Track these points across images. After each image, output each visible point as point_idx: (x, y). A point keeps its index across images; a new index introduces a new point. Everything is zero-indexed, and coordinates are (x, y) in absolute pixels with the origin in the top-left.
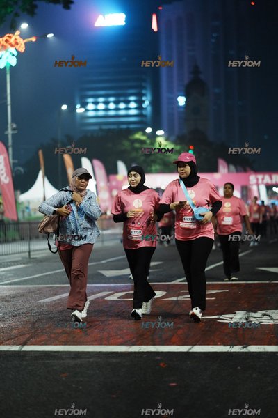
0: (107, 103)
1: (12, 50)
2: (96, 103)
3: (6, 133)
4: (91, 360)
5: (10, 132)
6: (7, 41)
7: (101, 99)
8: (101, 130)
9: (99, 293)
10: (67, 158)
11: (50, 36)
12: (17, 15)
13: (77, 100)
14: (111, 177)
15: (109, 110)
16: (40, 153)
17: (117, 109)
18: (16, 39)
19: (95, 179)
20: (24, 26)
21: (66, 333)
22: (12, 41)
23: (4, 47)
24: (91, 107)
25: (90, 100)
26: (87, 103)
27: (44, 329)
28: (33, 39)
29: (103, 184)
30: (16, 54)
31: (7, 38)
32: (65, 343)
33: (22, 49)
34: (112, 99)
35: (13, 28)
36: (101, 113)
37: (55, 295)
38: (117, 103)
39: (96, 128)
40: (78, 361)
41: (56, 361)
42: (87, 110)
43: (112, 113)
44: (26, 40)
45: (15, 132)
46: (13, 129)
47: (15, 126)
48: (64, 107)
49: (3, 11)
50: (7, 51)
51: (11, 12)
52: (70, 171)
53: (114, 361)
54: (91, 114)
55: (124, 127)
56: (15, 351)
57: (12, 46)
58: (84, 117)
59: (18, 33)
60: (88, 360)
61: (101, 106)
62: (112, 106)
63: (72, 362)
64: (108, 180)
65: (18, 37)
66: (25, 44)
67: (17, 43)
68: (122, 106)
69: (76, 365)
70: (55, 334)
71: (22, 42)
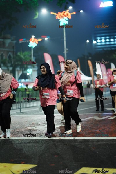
0: (105, 39)
1: (66, 18)
2: (101, 39)
3: (64, 52)
4: (104, 142)
5: (65, 52)
6: (63, 14)
7: (103, 38)
8: (104, 50)
9: (106, 116)
10: (90, 62)
11: (81, 11)
12: (67, 3)
13: (93, 38)
14: (108, 70)
15: (107, 42)
16: (78, 60)
17: (110, 41)
18: (67, 13)
19: (102, 71)
20: (71, 8)
21: (93, 132)
22: (65, 14)
23: (62, 17)
24: (99, 41)
25: (99, 38)
26: (97, 39)
27: (84, 130)
28: (74, 13)
29: (104, 73)
30: (67, 19)
31: (64, 13)
32: (93, 136)
33: (70, 17)
34: (108, 37)
35: (66, 9)
36: (103, 43)
37: (87, 117)
38: (110, 39)
39: (101, 50)
40: (99, 143)
41: (89, 143)
42: (97, 42)
43: (108, 43)
44: (72, 14)
45: (68, 52)
46: (67, 51)
47: (67, 50)
48: (88, 41)
49: (61, 2)
50: (63, 18)
51: (65, 2)
52: (91, 68)
53: (114, 143)
54: (99, 44)
55: (113, 49)
56: (72, 139)
57: (65, 16)
58: (96, 45)
59: (68, 11)
60: (103, 142)
61: (103, 41)
62: (108, 40)
63: (97, 143)
64: (107, 71)
65: (68, 13)
66: (71, 15)
67: (67, 15)
68: (112, 40)
69: (98, 144)
70: (88, 132)
71: (70, 15)
